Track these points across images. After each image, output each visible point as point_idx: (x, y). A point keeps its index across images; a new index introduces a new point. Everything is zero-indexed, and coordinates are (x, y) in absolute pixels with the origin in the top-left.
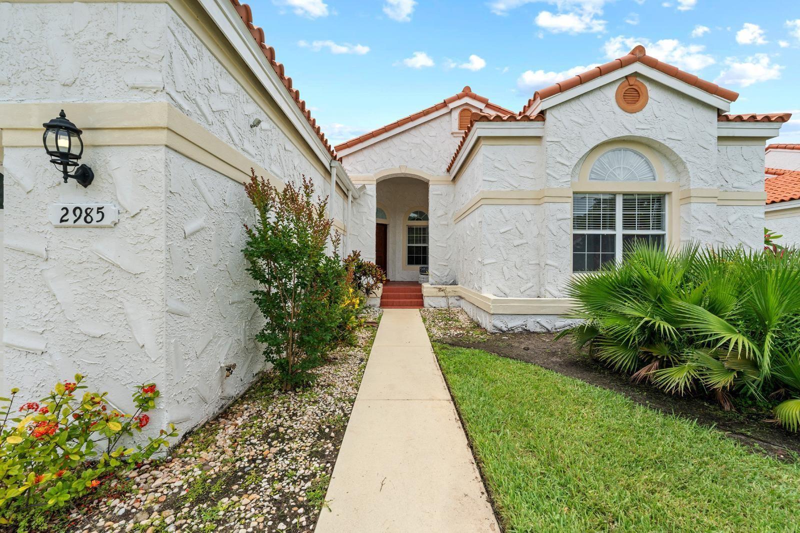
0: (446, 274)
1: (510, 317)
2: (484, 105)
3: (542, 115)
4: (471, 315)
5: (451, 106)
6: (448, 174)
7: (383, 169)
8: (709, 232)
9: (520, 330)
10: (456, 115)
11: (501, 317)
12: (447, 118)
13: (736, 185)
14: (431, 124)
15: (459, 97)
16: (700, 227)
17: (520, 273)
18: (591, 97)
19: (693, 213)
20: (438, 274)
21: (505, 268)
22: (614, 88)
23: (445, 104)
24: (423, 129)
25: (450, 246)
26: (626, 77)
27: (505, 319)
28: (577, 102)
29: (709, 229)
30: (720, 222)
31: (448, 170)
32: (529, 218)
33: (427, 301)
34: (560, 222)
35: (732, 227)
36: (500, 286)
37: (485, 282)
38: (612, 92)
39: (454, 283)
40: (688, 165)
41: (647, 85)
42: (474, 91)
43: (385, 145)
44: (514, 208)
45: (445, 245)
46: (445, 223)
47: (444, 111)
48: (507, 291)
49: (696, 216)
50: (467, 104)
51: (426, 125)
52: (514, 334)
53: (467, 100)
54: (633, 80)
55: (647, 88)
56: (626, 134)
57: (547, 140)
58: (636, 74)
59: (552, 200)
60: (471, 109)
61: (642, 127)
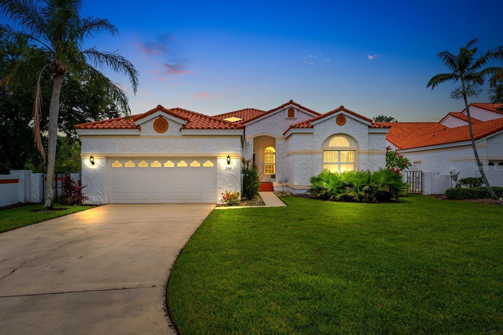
0: (283, 178)
1: (301, 190)
2: (298, 107)
3: (312, 127)
4: (291, 192)
5: (285, 107)
6: (283, 136)
7: (256, 133)
8: (366, 164)
9: (304, 194)
10: (287, 111)
11: (299, 190)
12: (283, 112)
13: (376, 148)
14: (277, 114)
15: (288, 104)
16: (363, 162)
17: (306, 177)
20: (280, 178)
21: (301, 175)
22: (335, 118)
23: (282, 107)
24: (273, 117)
25: (284, 166)
26: (339, 114)
27: (300, 191)
28: (324, 122)
29: (366, 163)
30: (371, 160)
31: (284, 134)
32: (309, 159)
33: (275, 189)
34: (318, 161)
35: (375, 162)
36: (300, 181)
37: (295, 180)
38: (335, 119)
39: (287, 182)
40: (359, 142)
41: (346, 117)
42: (294, 101)
43: (257, 123)
44: (304, 156)
45: (282, 166)
46: (283, 156)
47: (282, 109)
48: (302, 183)
49: (361, 158)
50: (291, 107)
51: (274, 115)
52: (302, 195)
53: (291, 105)
54: (341, 116)
55: (345, 118)
56: (339, 132)
57: (314, 134)
58: (342, 114)
59: (316, 153)
60: (293, 108)
61: (344, 130)
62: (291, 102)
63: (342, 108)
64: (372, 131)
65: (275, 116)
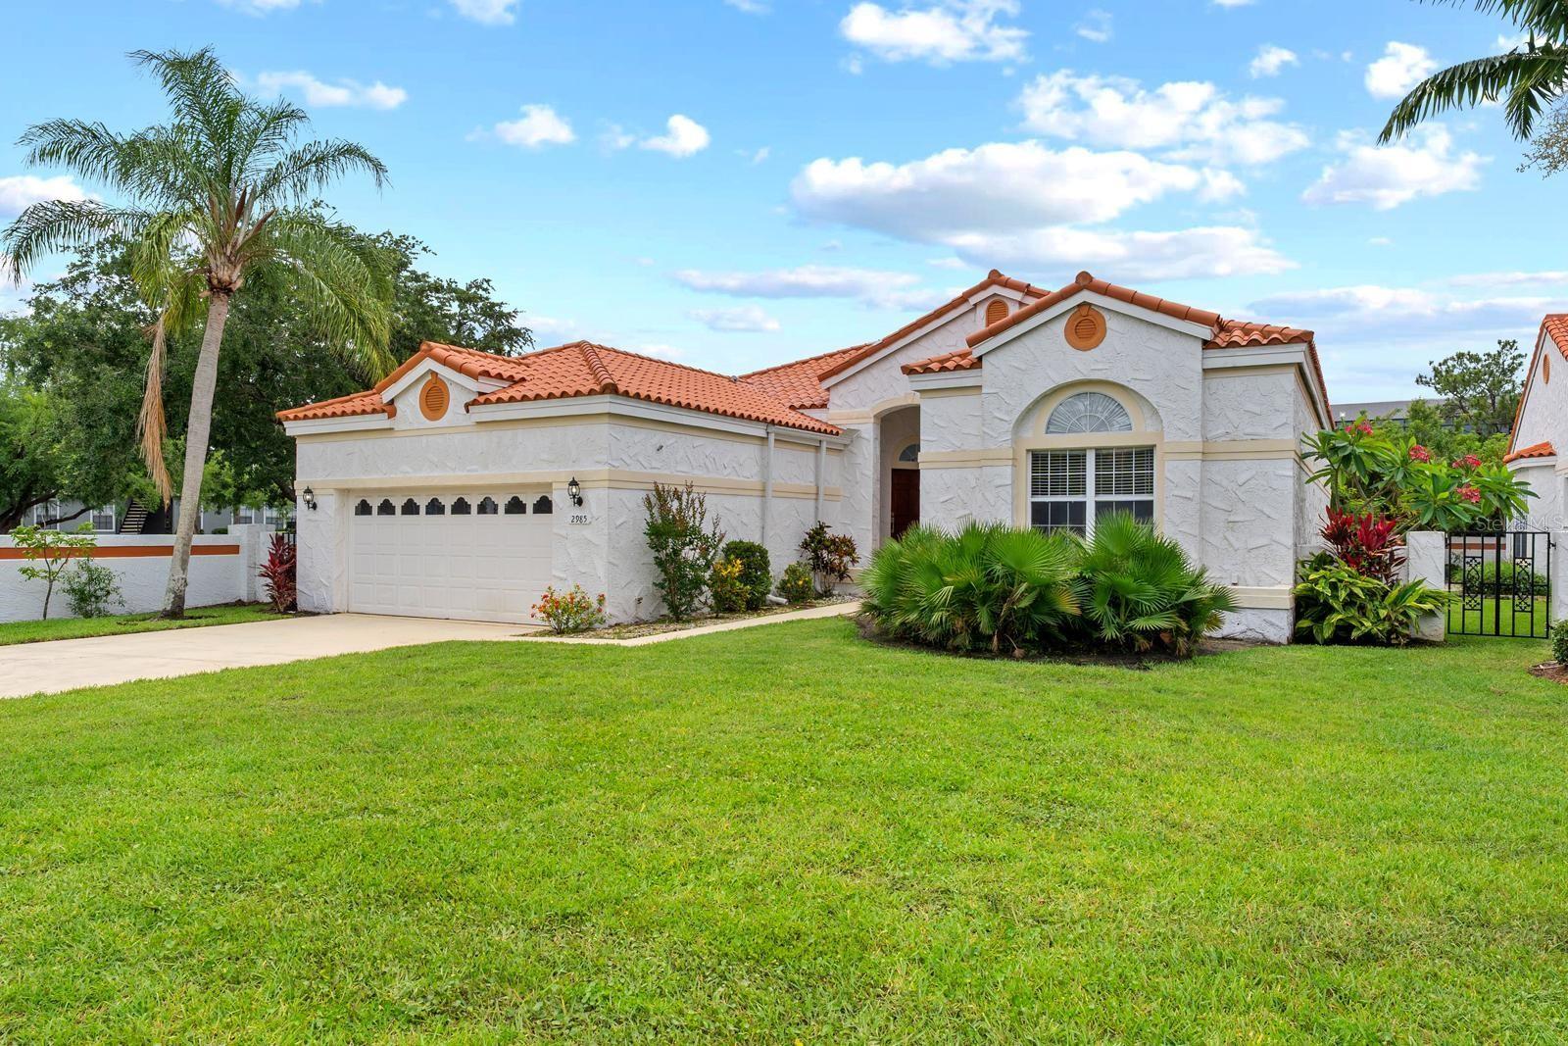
2: (1023, 294)
3: (978, 363)
5: (973, 300)
7: (882, 400)
8: (1191, 499)
10: (981, 313)
12: (969, 317)
13: (1248, 431)
15: (983, 287)
16: (1176, 493)
18: (1035, 336)
19: (1168, 475)
22: (1064, 322)
23: (964, 298)
24: (938, 337)
26: (1077, 307)
28: (1019, 343)
29: (1189, 495)
30: (1225, 483)
34: (1000, 490)
35: (1242, 489)
38: (1060, 327)
40: (1162, 413)
41: (1103, 314)
42: (1003, 275)
43: (886, 365)
44: (956, 472)
47: (965, 308)
49: (1172, 478)
50: (995, 295)
51: (940, 331)
53: (995, 289)
54: (1084, 311)
55: (1103, 317)
56: (1079, 377)
57: (984, 390)
58: (1084, 304)
59: (989, 463)
60: (1005, 300)
61: (1100, 367)
62: (995, 278)
63: (1083, 283)
64: (1218, 359)
65: (943, 332)
